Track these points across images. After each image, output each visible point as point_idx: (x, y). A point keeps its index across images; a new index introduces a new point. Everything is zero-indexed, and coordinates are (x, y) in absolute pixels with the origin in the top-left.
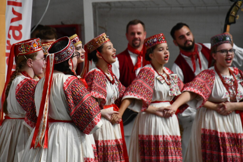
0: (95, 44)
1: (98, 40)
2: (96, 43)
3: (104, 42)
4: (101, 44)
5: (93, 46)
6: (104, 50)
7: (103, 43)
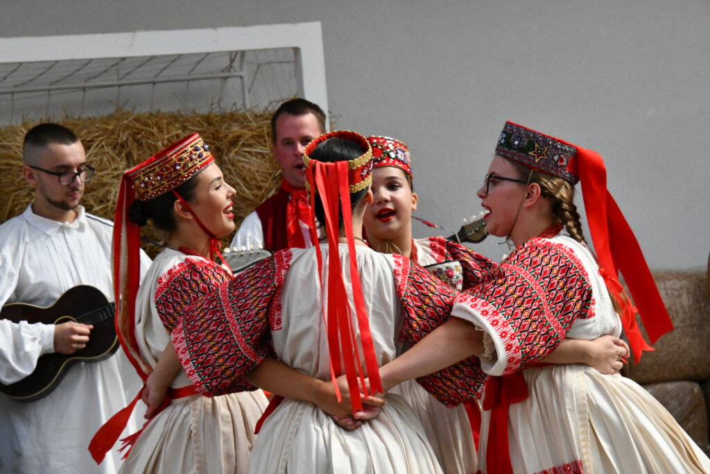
0: (170, 173)
1: (181, 160)
2: (175, 170)
3: (201, 166)
4: (191, 172)
5: (162, 179)
6: (200, 194)
7: (197, 168)
